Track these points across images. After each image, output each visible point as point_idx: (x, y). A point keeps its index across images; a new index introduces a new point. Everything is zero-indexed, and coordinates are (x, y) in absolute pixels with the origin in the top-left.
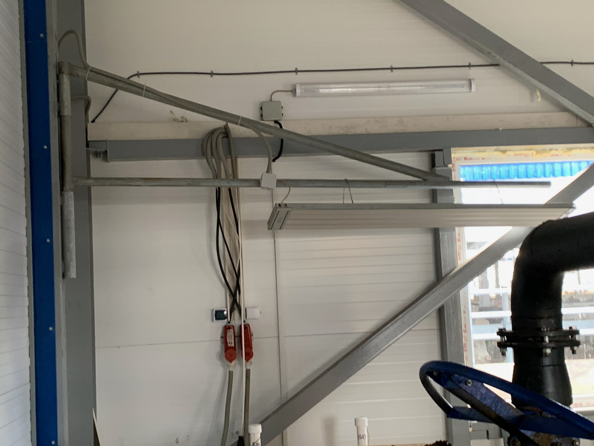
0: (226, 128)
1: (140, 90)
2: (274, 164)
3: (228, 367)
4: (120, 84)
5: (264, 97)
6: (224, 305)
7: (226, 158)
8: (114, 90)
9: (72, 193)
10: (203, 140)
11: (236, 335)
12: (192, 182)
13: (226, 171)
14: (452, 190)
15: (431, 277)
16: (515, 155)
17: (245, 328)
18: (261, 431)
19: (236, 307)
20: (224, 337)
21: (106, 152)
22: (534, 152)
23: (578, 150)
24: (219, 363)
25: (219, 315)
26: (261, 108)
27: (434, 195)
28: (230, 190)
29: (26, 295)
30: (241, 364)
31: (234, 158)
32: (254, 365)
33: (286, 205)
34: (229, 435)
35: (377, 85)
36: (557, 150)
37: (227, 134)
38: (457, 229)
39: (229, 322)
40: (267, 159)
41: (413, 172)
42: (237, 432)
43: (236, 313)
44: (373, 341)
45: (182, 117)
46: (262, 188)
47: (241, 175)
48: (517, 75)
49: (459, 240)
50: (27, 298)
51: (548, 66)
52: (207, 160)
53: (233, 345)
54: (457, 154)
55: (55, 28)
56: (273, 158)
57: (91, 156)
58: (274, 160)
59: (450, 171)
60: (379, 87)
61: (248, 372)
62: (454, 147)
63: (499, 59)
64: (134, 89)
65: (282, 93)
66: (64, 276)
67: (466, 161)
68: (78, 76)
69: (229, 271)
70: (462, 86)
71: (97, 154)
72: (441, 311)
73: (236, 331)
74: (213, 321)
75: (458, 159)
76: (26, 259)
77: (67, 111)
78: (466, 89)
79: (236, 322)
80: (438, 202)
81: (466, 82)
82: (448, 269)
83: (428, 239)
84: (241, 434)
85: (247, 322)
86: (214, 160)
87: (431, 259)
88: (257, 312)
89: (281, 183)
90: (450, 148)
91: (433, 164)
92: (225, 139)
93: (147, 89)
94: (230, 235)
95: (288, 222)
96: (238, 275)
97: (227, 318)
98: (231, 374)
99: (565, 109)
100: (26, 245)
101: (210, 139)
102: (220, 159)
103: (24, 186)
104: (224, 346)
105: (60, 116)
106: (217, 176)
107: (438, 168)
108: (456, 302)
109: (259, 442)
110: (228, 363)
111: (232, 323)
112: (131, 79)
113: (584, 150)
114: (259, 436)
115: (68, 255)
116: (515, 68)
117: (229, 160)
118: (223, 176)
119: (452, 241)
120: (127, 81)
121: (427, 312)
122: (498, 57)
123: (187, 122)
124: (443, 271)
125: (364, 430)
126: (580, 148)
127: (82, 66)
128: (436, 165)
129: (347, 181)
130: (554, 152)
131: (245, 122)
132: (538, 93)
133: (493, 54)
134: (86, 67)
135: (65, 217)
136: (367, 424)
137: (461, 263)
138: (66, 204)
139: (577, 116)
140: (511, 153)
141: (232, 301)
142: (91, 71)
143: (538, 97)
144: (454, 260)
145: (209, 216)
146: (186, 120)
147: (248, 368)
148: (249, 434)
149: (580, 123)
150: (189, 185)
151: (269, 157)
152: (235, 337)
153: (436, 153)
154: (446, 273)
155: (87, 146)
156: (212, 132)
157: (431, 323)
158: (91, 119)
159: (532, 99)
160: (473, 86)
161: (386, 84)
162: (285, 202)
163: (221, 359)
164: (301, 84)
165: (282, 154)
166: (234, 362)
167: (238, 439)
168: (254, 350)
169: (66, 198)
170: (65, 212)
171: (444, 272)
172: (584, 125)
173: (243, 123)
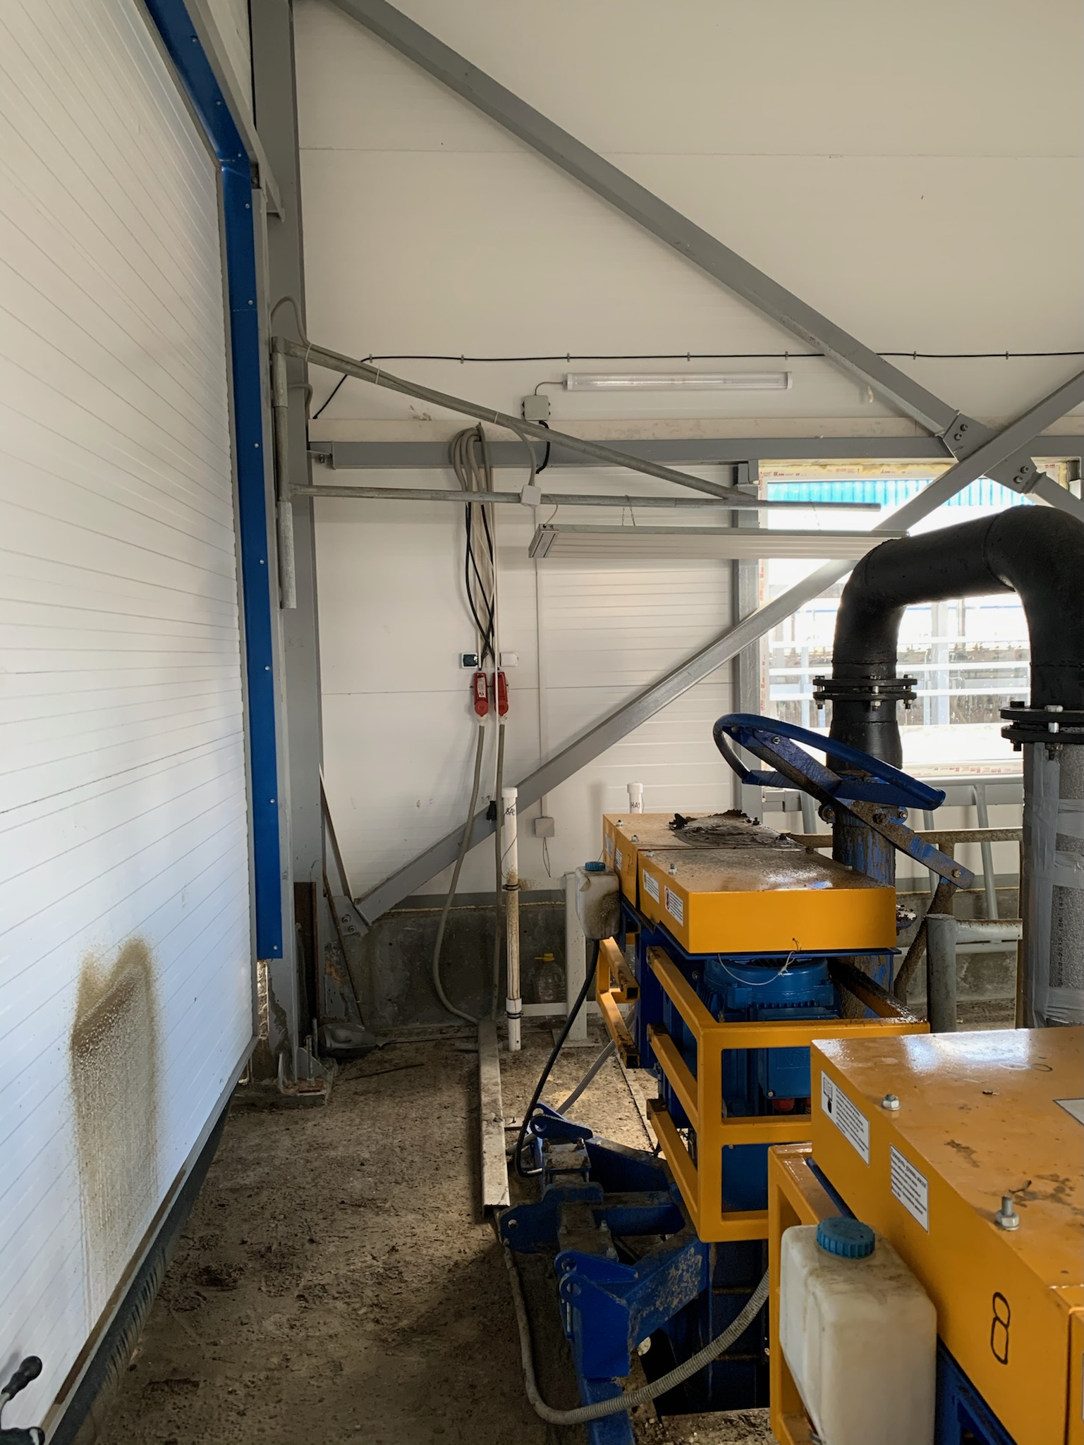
0: (479, 428)
1: (372, 376)
2: (537, 477)
3: (479, 721)
4: (349, 367)
5: (527, 391)
6: (475, 650)
7: (479, 468)
8: (343, 375)
9: (290, 504)
10: (451, 444)
11: (488, 684)
12: (436, 495)
13: (478, 483)
14: (757, 511)
15: (726, 620)
16: (837, 470)
17: (499, 676)
18: (516, 796)
19: (488, 652)
20: (474, 687)
21: (331, 456)
22: (861, 468)
23: (915, 466)
24: (468, 717)
25: (468, 660)
26: (523, 405)
27: (734, 517)
28: (483, 507)
29: (237, 627)
30: (494, 720)
31: (488, 468)
32: (509, 720)
33: (552, 526)
34: (479, 800)
35: (670, 377)
36: (889, 465)
37: (480, 437)
38: (760, 560)
39: (480, 669)
40: (529, 470)
41: (710, 488)
42: (489, 797)
43: (489, 658)
44: (652, 696)
45: (424, 414)
46: (523, 504)
47: (497, 488)
48: (845, 368)
49: (762, 576)
50: (238, 631)
51: (885, 358)
52: (456, 471)
53: (484, 696)
54: (766, 468)
55: (267, 294)
56: (536, 469)
57: (313, 460)
58: (538, 472)
59: (756, 489)
60: (672, 380)
61: (502, 727)
62: (762, 458)
63: (825, 348)
64: (366, 373)
65: (549, 386)
66: (281, 607)
67: (776, 477)
68: (296, 356)
69: (481, 608)
70: (777, 381)
71: (320, 459)
72: (735, 661)
73: (489, 678)
74: (460, 667)
75: (767, 474)
76: (235, 583)
77: (283, 401)
78: (781, 386)
79: (488, 669)
80: (739, 526)
81: (782, 377)
82: (747, 611)
83: (725, 573)
84: (493, 799)
85: (502, 670)
86: (463, 470)
87: (726, 598)
88: (514, 657)
89: (546, 498)
90: (757, 460)
91: (735, 481)
92: (479, 443)
93: (382, 374)
94: (482, 563)
95: (553, 548)
96: (491, 613)
97: (477, 664)
98: (482, 729)
99: (903, 415)
100: (235, 567)
101: (459, 443)
102: (471, 468)
103: (231, 494)
104: (473, 697)
105: (274, 407)
106: (467, 489)
107: (742, 486)
108: (754, 651)
109: (515, 808)
110: (478, 716)
111: (484, 670)
112: (365, 362)
113: (922, 467)
114: (514, 800)
115: (286, 580)
116: (844, 358)
117: (482, 471)
118: (475, 488)
119: (753, 574)
120: (360, 364)
121: (719, 662)
122: (822, 344)
123: (430, 420)
124: (740, 613)
125: (638, 799)
126: (918, 464)
127: (301, 344)
128: (739, 481)
129: (627, 498)
130: (885, 468)
131: (503, 420)
132: (870, 393)
133: (817, 339)
134: (306, 345)
135: (282, 535)
136: (641, 791)
137: (763, 604)
138: (282, 518)
139: (916, 423)
140: (833, 468)
141: (483, 643)
142: (311, 349)
143: (870, 398)
144: (754, 601)
145: (457, 539)
146: (429, 417)
147: (503, 723)
148: (503, 799)
149: (920, 432)
150: (432, 499)
151: (532, 468)
152: (487, 687)
153: (740, 466)
154: (744, 616)
155: (308, 448)
156: (462, 433)
157: (724, 674)
158: (312, 415)
159: (862, 400)
160: (790, 381)
161: (681, 377)
162: (550, 523)
163: (469, 712)
164: (574, 374)
165: (549, 464)
166: (485, 716)
167: (489, 804)
168: (508, 703)
169: (282, 509)
170: (282, 528)
171: (742, 615)
172: (924, 434)
173: (501, 421)
